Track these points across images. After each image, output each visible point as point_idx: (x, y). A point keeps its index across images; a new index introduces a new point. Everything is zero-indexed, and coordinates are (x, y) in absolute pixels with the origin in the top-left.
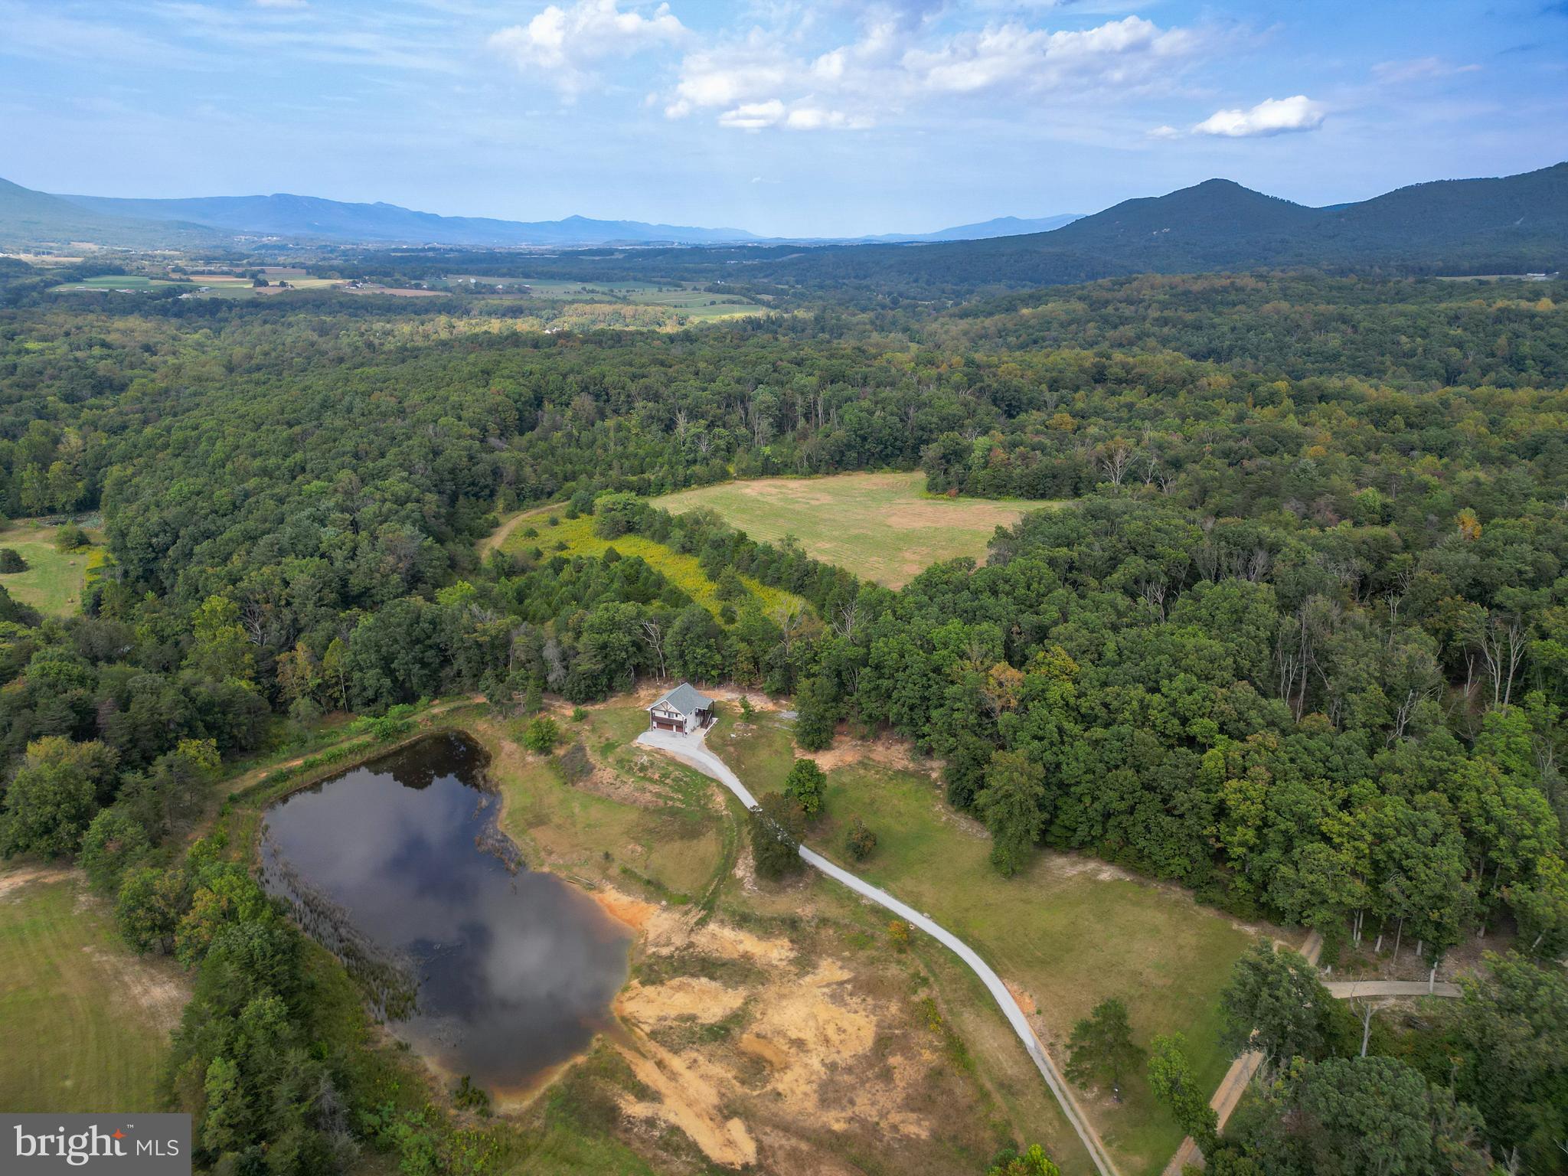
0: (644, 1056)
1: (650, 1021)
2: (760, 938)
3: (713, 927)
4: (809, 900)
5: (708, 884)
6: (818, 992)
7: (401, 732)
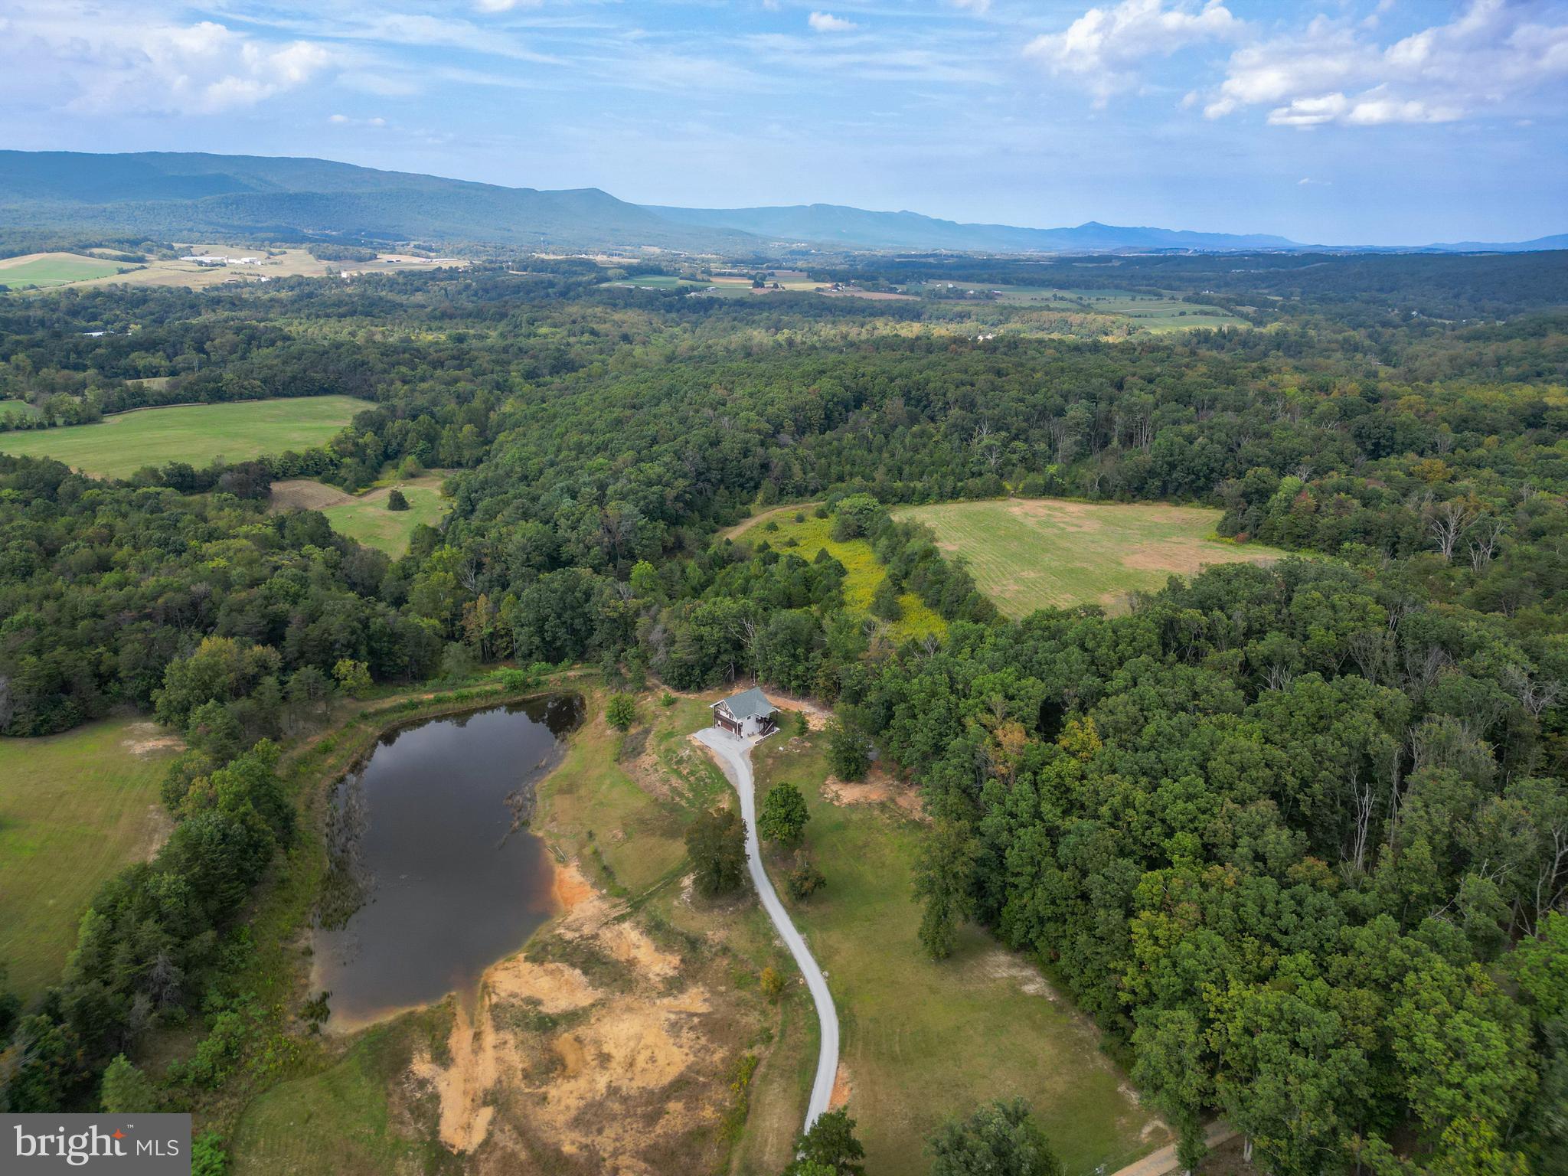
0: (472, 1023)
1: (503, 994)
2: (657, 949)
3: (626, 926)
4: (727, 926)
5: (652, 885)
6: (664, 1015)
7: (529, 686)
